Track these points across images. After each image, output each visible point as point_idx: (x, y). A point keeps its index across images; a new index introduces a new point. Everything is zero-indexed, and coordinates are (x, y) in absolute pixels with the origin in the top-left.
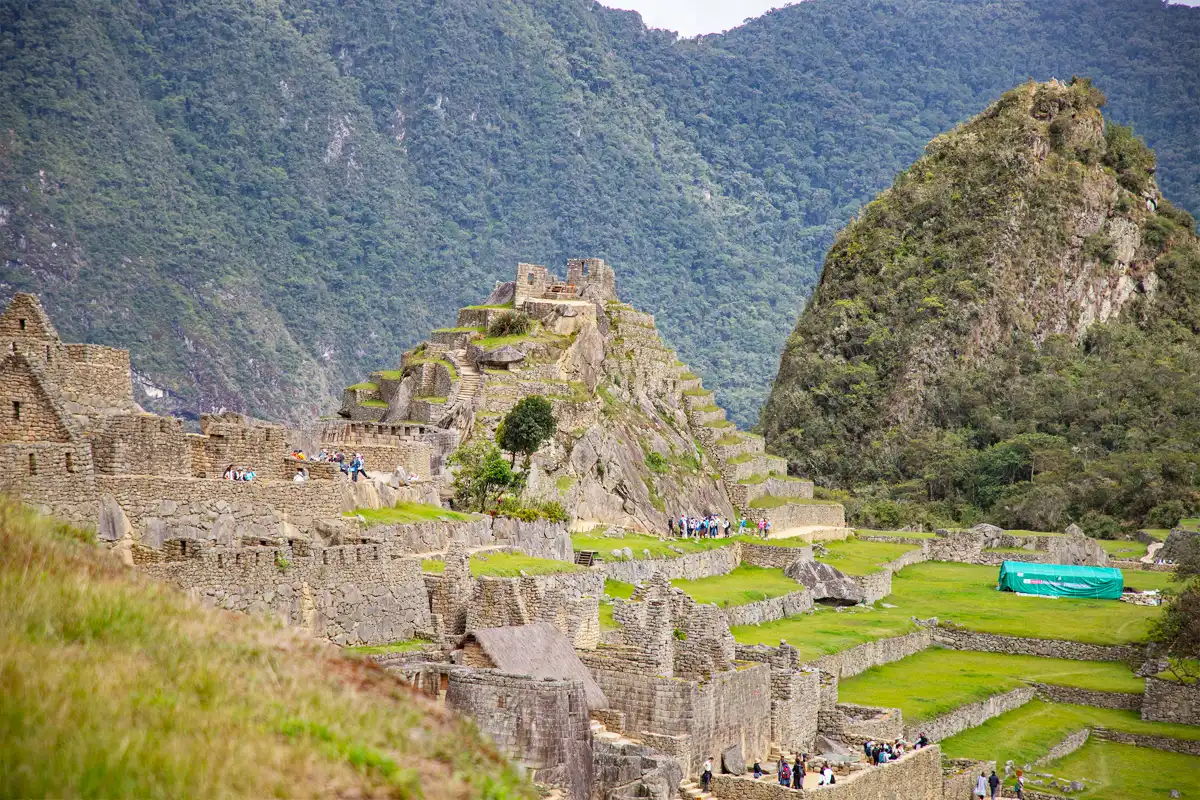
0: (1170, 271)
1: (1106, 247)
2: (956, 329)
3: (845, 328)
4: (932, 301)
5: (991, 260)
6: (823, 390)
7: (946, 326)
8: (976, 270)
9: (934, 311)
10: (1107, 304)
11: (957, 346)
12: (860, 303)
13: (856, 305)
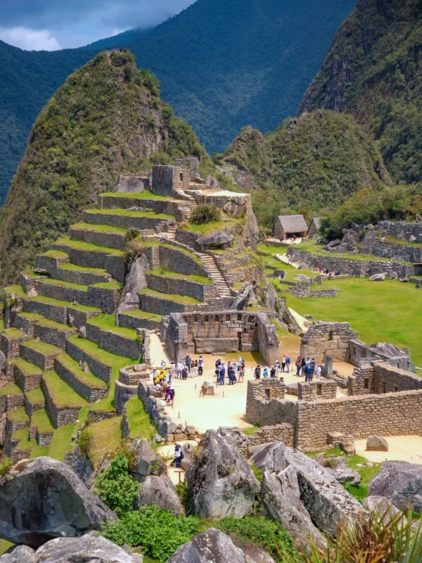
0: (173, 130)
1: (153, 121)
2: (108, 159)
3: (55, 160)
4: (95, 147)
5: (114, 129)
6: (52, 189)
7: (104, 159)
8: (109, 133)
9: (97, 153)
10: (154, 144)
11: (110, 167)
12: (59, 150)
13: (57, 150)
